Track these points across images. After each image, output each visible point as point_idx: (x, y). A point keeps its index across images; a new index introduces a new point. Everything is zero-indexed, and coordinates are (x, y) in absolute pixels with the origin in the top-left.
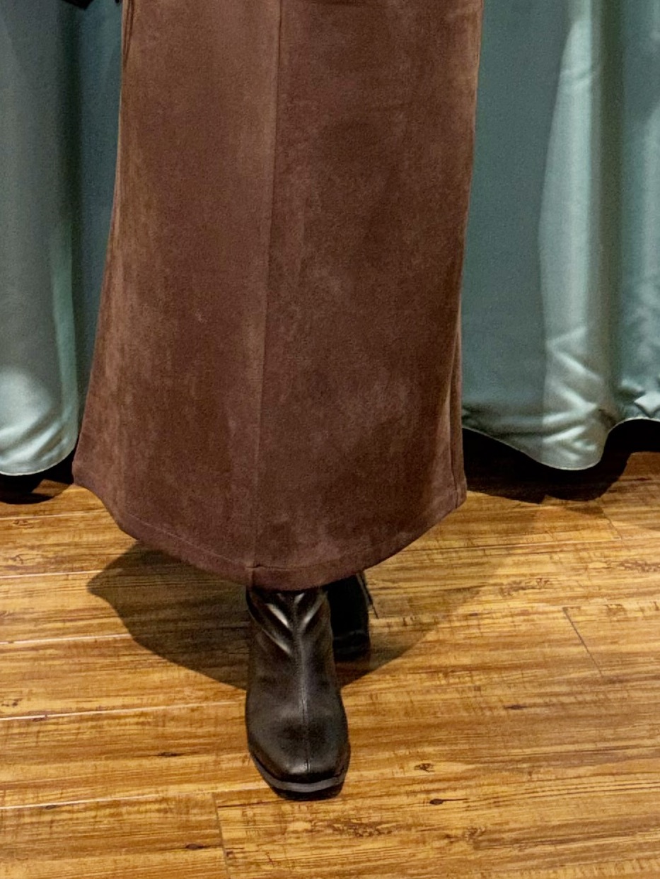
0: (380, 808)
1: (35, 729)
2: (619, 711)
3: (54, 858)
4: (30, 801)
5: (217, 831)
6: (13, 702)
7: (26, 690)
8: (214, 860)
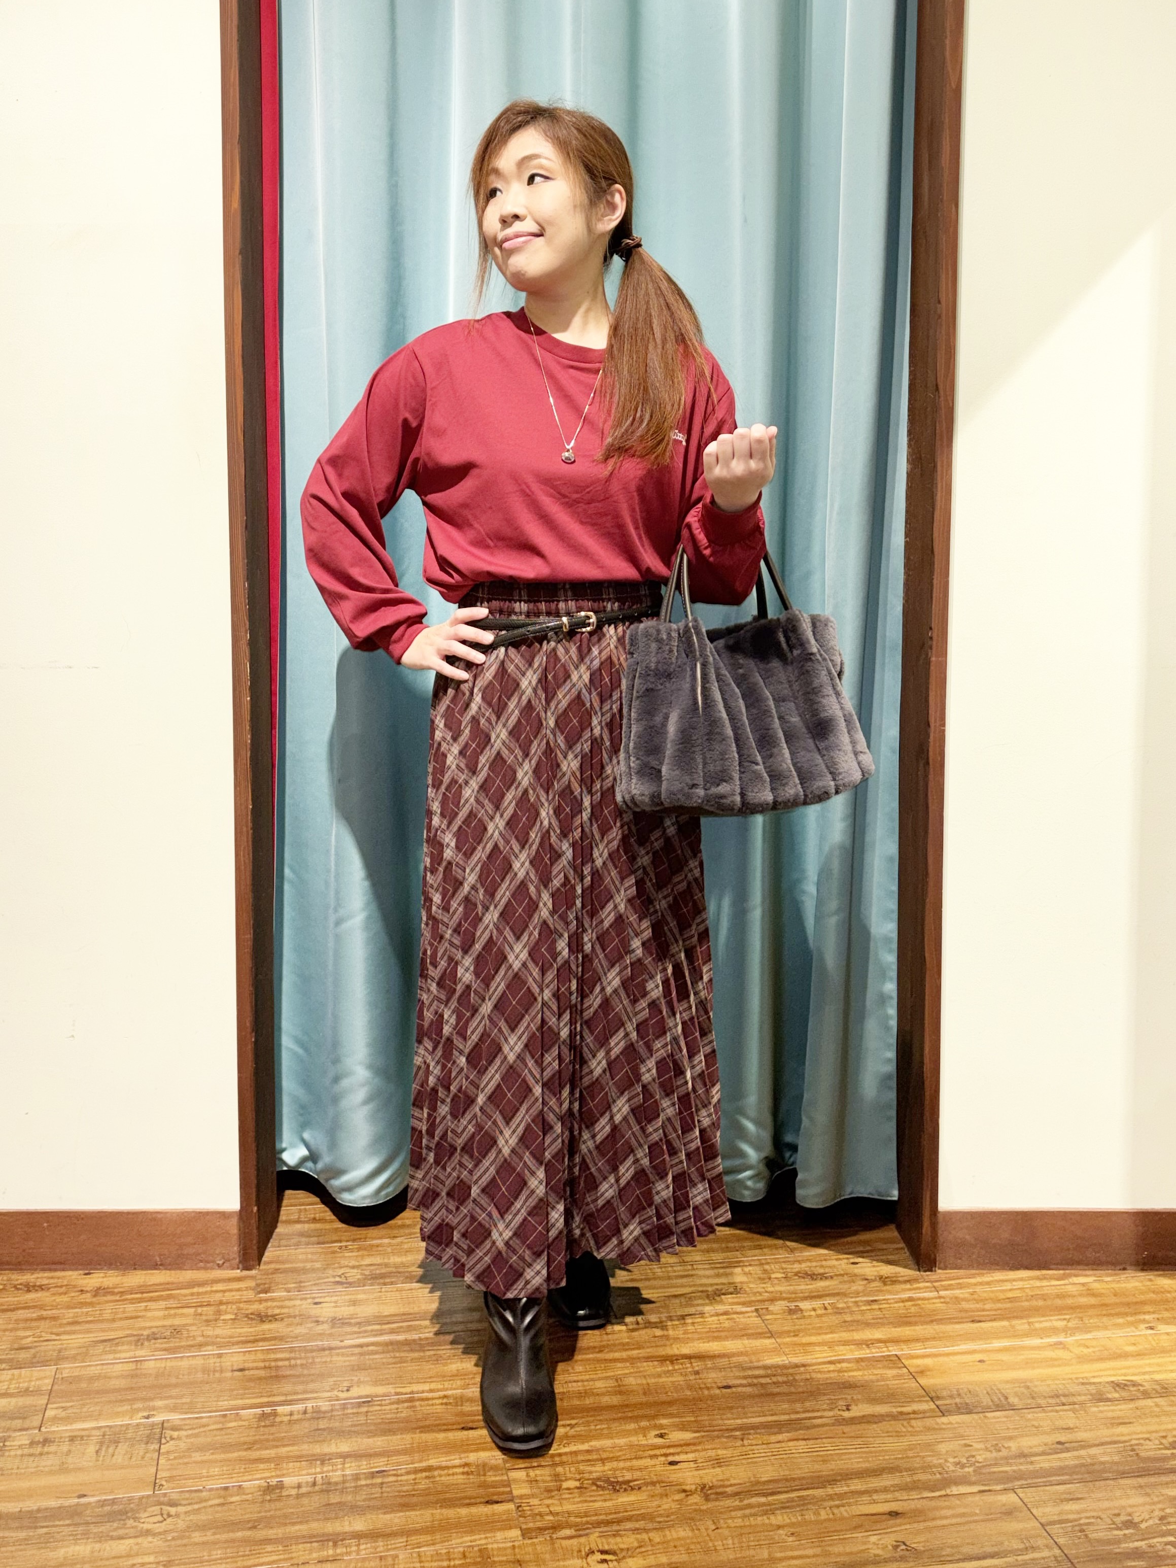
0: (630, 1469)
1: (364, 1409)
2: (804, 1389)
3: (385, 1513)
4: (364, 1467)
5: (508, 1489)
6: (345, 1389)
7: (356, 1379)
8: (508, 1512)
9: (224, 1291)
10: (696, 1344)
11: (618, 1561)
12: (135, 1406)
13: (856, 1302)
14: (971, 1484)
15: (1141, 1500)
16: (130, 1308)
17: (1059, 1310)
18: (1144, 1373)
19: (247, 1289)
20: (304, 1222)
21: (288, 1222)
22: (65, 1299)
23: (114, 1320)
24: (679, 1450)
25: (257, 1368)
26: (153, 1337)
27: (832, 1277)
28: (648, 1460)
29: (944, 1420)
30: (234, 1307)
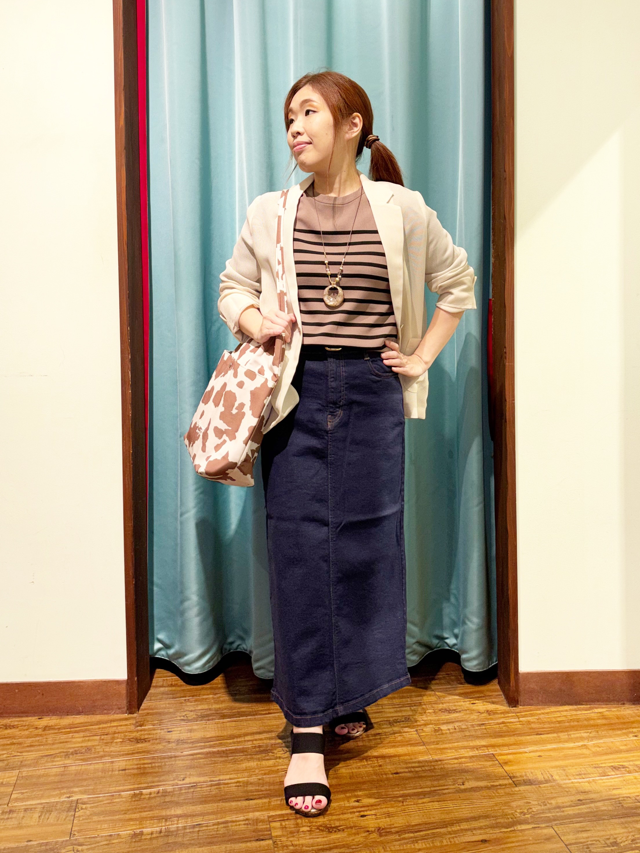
0: (339, 820)
1: (192, 790)
2: (440, 774)
3: (200, 847)
4: (190, 822)
5: (270, 833)
6: (182, 779)
7: (188, 773)
8: (268, 845)
9: (117, 726)
10: (382, 750)
12: (62, 791)
13: (472, 725)
14: (528, 823)
15: (623, 830)
16: (63, 737)
17: (586, 727)
18: (629, 761)
19: (130, 724)
20: (165, 687)
21: (156, 687)
22: (26, 733)
23: (53, 744)
24: (367, 809)
25: (133, 769)
26: (76, 753)
27: (460, 711)
28: (349, 815)
29: (517, 789)
30: (122, 735)
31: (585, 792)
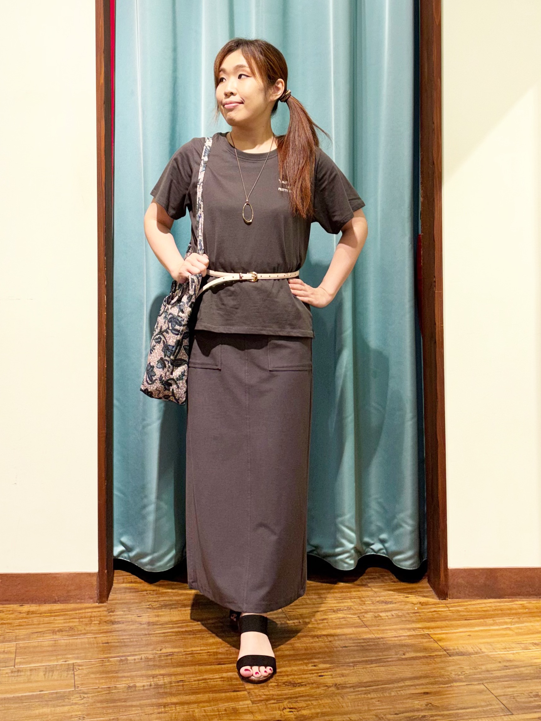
1: (170, 657)
2: (383, 647)
4: (173, 679)
6: (160, 650)
7: (164, 646)
9: (92, 612)
10: (329, 630)
11: (298, 711)
12: (59, 657)
13: (408, 613)
14: (464, 682)
16: (46, 619)
17: (509, 615)
19: (103, 611)
20: (126, 583)
21: (118, 583)
22: (13, 616)
23: (39, 624)
24: (323, 671)
25: (114, 642)
26: (60, 631)
27: (396, 603)
28: (309, 675)
29: (451, 658)
30: (98, 618)
31: (510, 661)
